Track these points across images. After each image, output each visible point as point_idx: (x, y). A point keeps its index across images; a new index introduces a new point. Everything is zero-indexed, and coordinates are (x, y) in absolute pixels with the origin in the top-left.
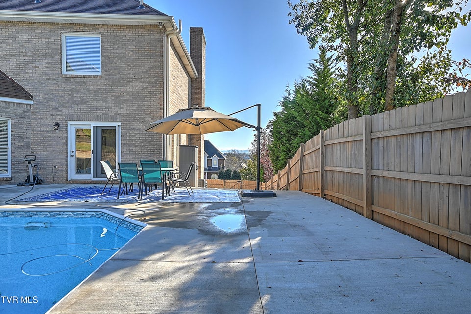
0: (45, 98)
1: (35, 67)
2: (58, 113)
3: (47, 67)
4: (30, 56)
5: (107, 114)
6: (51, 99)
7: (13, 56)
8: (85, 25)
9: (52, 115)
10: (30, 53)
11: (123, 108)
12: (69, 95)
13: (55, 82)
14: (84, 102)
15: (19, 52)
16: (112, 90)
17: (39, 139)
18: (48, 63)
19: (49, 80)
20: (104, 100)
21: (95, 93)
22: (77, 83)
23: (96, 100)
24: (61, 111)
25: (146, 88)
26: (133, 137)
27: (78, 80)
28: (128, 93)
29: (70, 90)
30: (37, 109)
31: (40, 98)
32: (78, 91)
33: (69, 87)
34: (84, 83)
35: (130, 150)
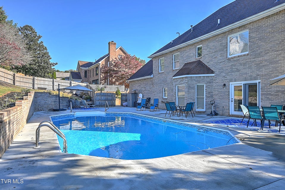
0: (219, 72)
1: (216, 57)
2: (225, 79)
3: (221, 56)
4: (214, 53)
5: (251, 76)
6: (222, 72)
7: (207, 54)
8: (240, 27)
9: (222, 80)
10: (213, 51)
11: (262, 71)
12: (231, 68)
13: (224, 63)
14: (238, 70)
15: (210, 52)
16: (255, 60)
17: (217, 92)
18: (221, 54)
19: (221, 62)
20: (250, 67)
21: (244, 64)
22: (234, 61)
23: (245, 68)
24: (226, 77)
25: (280, 54)
26: (269, 89)
27: (235, 59)
28: (266, 61)
29: (231, 66)
30: (216, 78)
31: (217, 72)
32: (235, 65)
33: (230, 64)
34: (239, 60)
35: (267, 98)
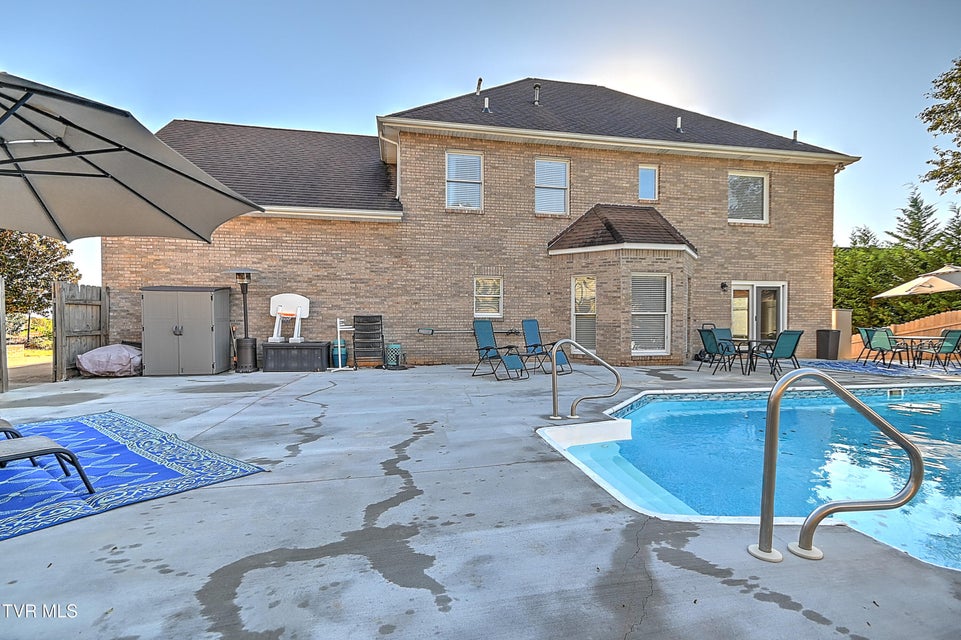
0: (709, 252)
1: (701, 213)
3: (713, 214)
4: (696, 200)
5: (775, 272)
6: (717, 254)
7: (678, 199)
8: (756, 163)
9: (717, 273)
10: (695, 195)
11: (792, 265)
12: (737, 248)
13: (722, 232)
14: (752, 257)
15: (685, 194)
16: (782, 242)
17: (702, 303)
18: (715, 209)
19: (715, 229)
20: (773, 254)
21: (764, 245)
22: (745, 233)
23: (765, 254)
24: (726, 268)
25: (817, 241)
26: (802, 299)
27: (747, 229)
28: (798, 246)
29: (737, 243)
30: (701, 265)
31: (704, 251)
32: (745, 244)
33: (736, 239)
34: (753, 233)
35: (800, 316)
